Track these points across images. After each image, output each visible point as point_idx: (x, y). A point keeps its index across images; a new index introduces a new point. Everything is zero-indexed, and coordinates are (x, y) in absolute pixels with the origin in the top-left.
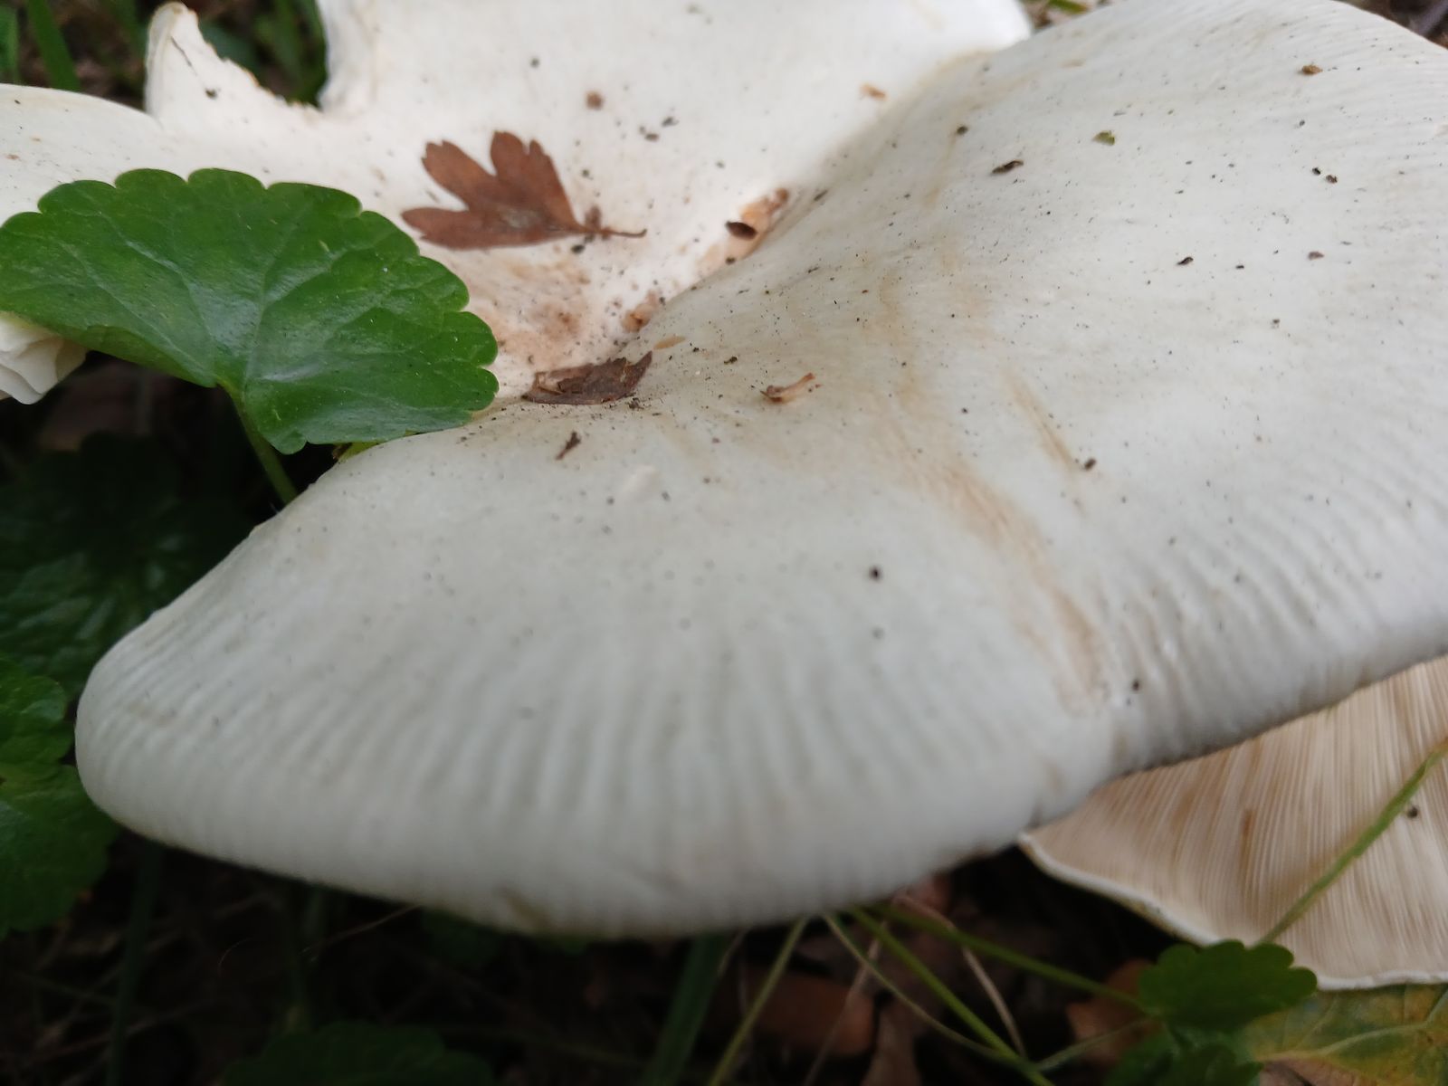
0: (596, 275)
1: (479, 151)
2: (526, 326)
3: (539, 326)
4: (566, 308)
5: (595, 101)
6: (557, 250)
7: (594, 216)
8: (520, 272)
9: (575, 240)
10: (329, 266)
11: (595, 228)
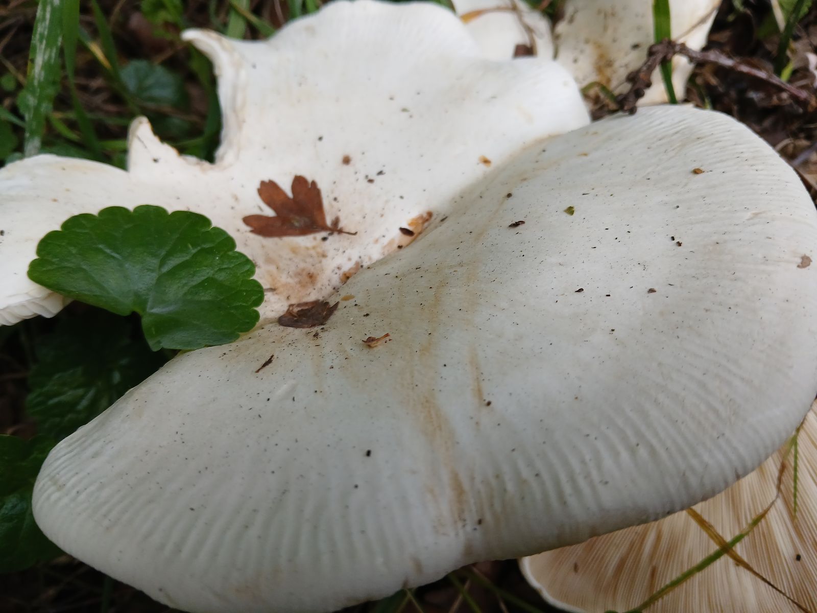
0: (331, 253)
1: (286, 186)
2: (290, 280)
3: (297, 280)
4: (312, 270)
5: (347, 161)
6: (315, 239)
7: (336, 222)
8: (295, 250)
9: (324, 234)
10: (190, 256)
11: (336, 229)
